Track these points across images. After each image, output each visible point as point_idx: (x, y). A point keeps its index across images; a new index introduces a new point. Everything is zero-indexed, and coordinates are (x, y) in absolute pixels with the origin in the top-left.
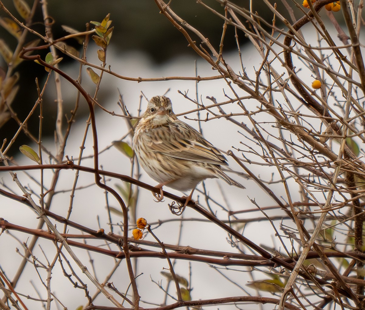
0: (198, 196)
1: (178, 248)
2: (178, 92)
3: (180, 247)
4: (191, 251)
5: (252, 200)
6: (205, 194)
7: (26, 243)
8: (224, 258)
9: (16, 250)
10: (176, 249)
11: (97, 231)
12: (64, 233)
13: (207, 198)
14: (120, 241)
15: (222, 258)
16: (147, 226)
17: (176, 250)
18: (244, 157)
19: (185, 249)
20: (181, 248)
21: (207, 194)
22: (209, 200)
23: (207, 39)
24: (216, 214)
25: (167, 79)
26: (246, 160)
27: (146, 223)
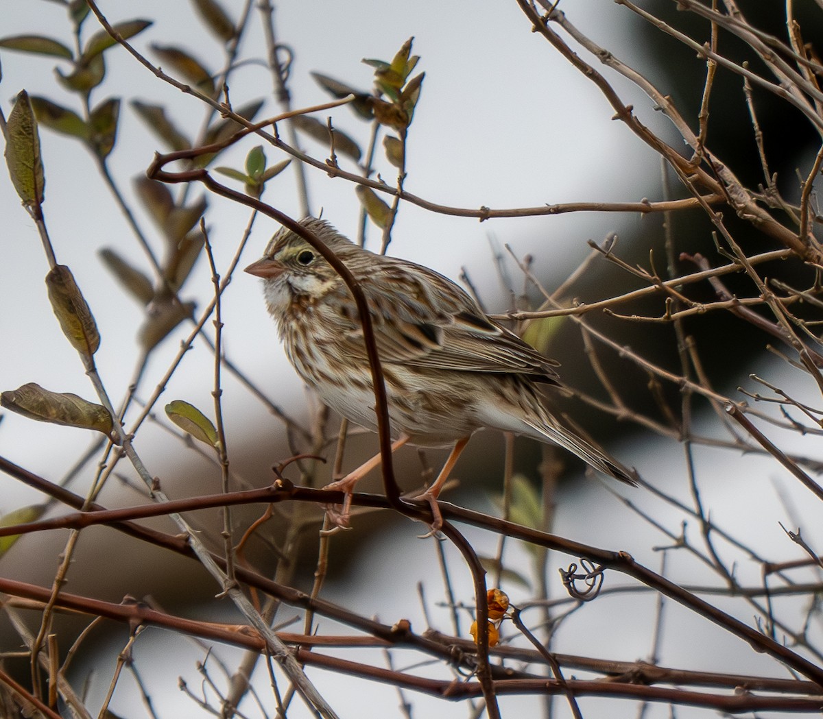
0: (685, 525)
1: (615, 667)
2: (589, 245)
3: (619, 666)
4: (648, 674)
5: (791, 534)
6: (700, 515)
7: (203, 664)
8: (737, 691)
9: (178, 683)
10: (607, 670)
11: (391, 627)
12: (306, 634)
13: (708, 527)
14: (457, 652)
15: (730, 692)
16: (511, 611)
17: (610, 674)
18: (786, 415)
19: (636, 668)
20: (624, 668)
21: (706, 517)
22: (714, 535)
23: (667, 100)
24: (733, 574)
25: (558, 210)
26: (790, 423)
27: (507, 602)
